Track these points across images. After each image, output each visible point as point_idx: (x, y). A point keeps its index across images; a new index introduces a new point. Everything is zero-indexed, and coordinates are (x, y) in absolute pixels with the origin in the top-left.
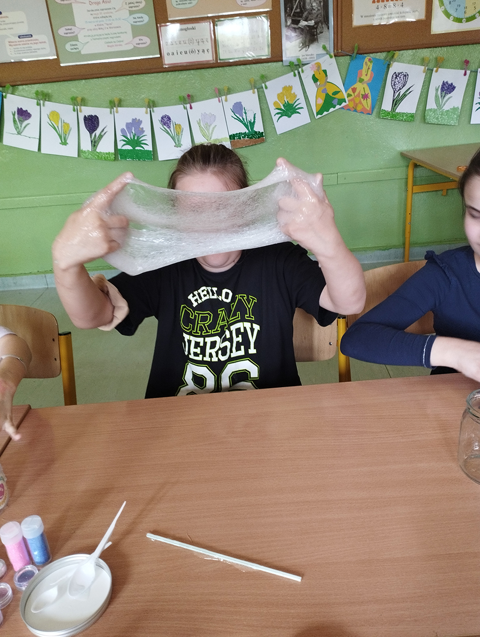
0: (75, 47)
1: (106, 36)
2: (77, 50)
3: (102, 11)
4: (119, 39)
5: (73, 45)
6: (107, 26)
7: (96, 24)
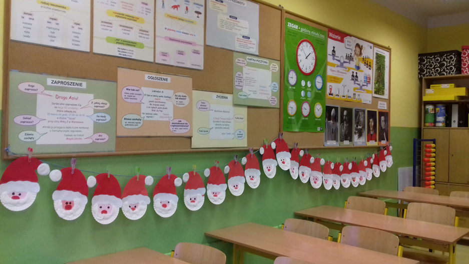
0: (31, 136)
1: (67, 129)
2: (32, 140)
3: (67, 106)
4: (79, 133)
5: (28, 134)
6: (69, 120)
7: (59, 116)
